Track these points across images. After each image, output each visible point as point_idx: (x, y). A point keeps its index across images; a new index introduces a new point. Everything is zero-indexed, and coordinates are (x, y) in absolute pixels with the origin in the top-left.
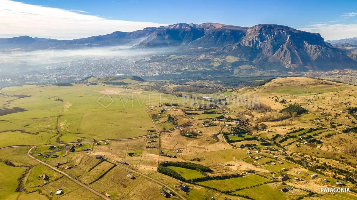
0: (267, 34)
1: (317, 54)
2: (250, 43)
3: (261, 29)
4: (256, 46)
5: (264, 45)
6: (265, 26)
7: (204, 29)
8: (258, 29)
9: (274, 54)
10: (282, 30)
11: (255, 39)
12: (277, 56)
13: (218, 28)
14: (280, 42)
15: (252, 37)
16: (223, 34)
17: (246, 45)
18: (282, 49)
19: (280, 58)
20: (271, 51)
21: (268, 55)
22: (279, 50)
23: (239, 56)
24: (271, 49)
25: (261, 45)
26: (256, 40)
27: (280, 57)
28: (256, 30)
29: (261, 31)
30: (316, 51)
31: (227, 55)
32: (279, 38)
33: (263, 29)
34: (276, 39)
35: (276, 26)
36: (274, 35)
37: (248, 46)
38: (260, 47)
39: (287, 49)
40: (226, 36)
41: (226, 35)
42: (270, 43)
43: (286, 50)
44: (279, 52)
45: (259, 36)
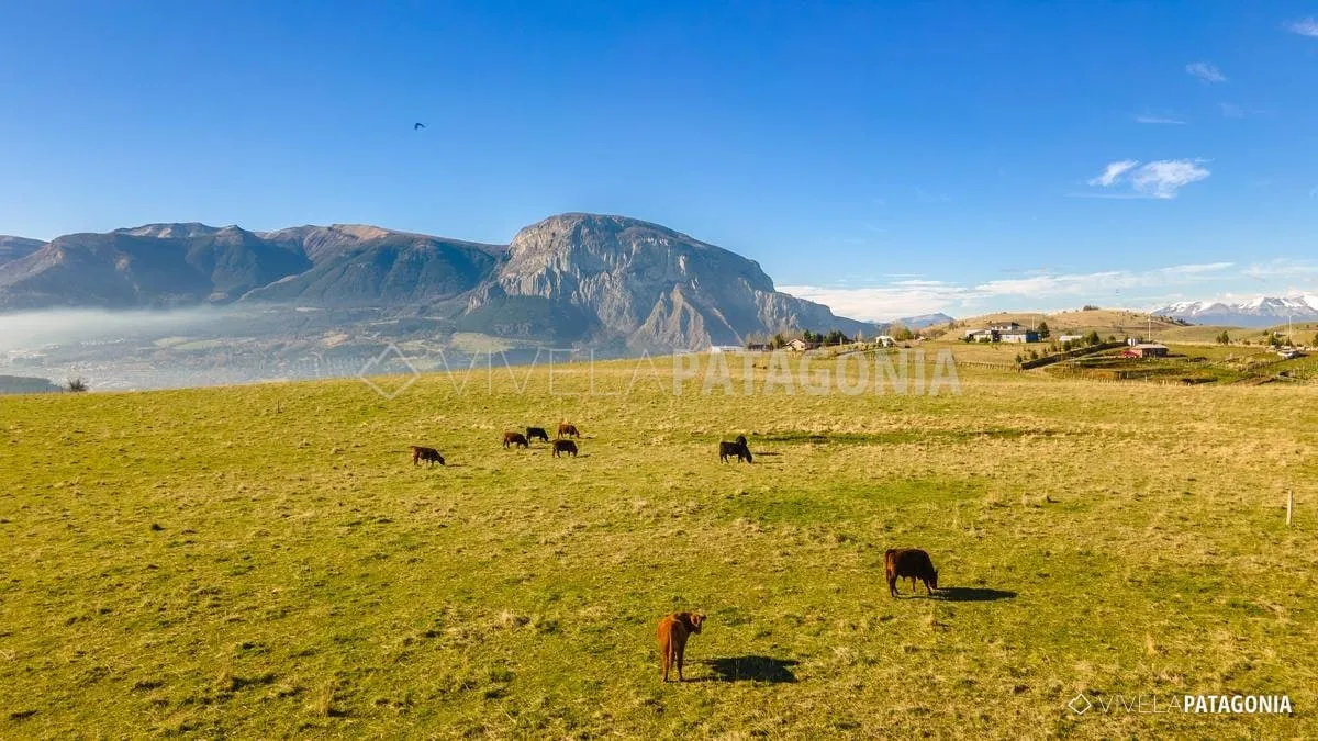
0: (602, 248)
1: (787, 322)
2: (541, 281)
3: (577, 230)
4: (567, 294)
5: (598, 292)
6: (588, 220)
7: (305, 243)
8: (564, 231)
9: (641, 322)
10: (655, 236)
11: (559, 267)
12: (657, 331)
13: (366, 238)
14: (653, 280)
15: (545, 259)
16: (404, 257)
17: (527, 288)
18: (670, 306)
19: (672, 338)
20: (629, 313)
21: (621, 328)
22: (658, 307)
23: (505, 331)
24: (627, 305)
25: (586, 290)
26: (562, 272)
27: (670, 332)
28: (554, 234)
29: (575, 237)
30: (780, 311)
31: (454, 331)
32: (649, 267)
33: (584, 231)
34: (639, 271)
35: (629, 223)
36: (629, 254)
37: (536, 292)
38: (583, 296)
39: (687, 306)
40: (418, 262)
41: (418, 257)
42: (619, 283)
43: (685, 311)
44: (661, 314)
45: (571, 258)
